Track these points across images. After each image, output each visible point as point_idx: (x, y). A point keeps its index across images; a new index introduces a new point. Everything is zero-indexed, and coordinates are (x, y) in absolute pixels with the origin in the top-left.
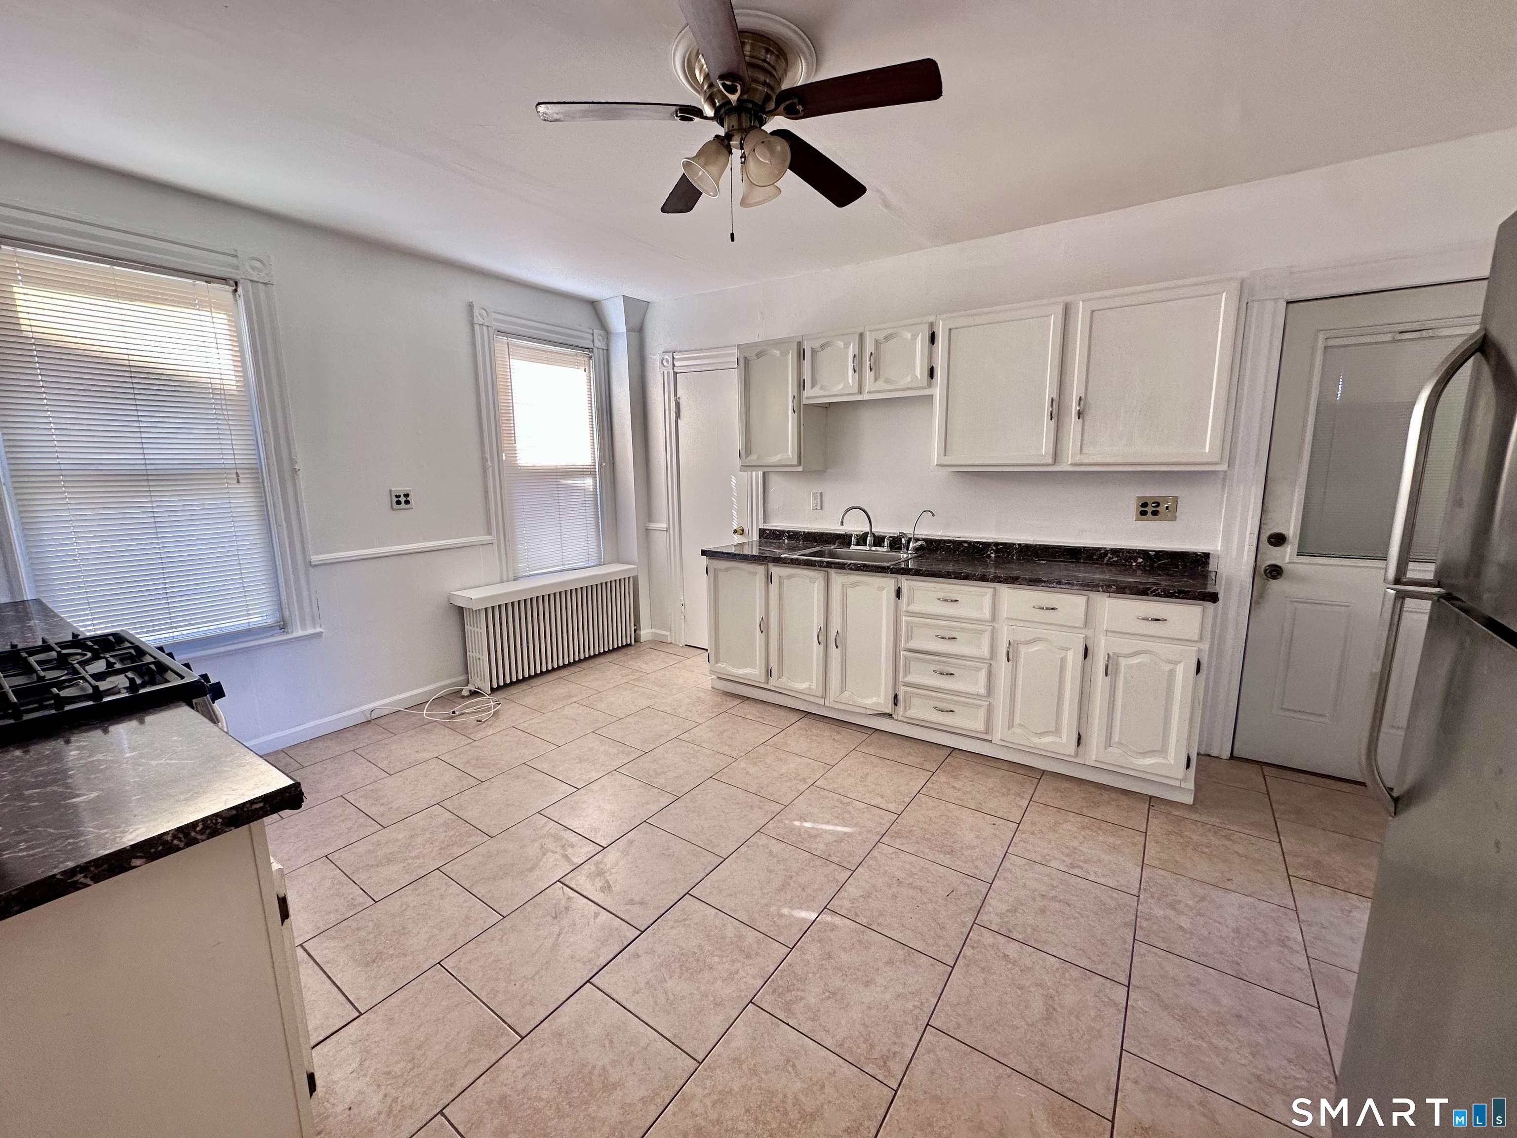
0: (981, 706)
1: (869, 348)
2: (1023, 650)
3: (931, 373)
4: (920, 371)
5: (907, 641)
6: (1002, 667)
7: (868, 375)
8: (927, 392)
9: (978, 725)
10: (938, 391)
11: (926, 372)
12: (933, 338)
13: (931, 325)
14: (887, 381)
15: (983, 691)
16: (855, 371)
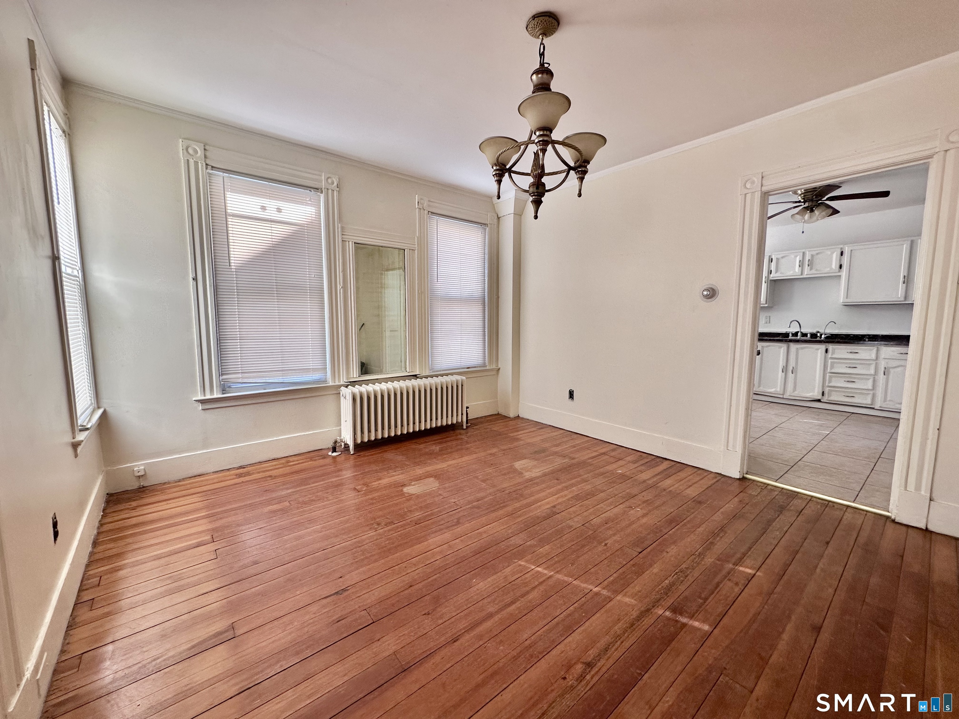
0: (869, 394)
1: (807, 257)
2: (892, 371)
3: (841, 267)
4: (834, 265)
5: (831, 369)
6: (881, 377)
7: (806, 268)
8: (839, 274)
9: (867, 401)
10: (844, 273)
11: (838, 266)
12: (842, 254)
13: (841, 248)
14: (817, 270)
15: (870, 388)
16: (800, 266)
